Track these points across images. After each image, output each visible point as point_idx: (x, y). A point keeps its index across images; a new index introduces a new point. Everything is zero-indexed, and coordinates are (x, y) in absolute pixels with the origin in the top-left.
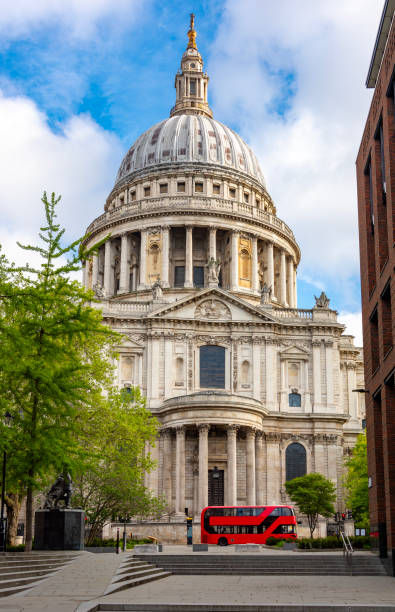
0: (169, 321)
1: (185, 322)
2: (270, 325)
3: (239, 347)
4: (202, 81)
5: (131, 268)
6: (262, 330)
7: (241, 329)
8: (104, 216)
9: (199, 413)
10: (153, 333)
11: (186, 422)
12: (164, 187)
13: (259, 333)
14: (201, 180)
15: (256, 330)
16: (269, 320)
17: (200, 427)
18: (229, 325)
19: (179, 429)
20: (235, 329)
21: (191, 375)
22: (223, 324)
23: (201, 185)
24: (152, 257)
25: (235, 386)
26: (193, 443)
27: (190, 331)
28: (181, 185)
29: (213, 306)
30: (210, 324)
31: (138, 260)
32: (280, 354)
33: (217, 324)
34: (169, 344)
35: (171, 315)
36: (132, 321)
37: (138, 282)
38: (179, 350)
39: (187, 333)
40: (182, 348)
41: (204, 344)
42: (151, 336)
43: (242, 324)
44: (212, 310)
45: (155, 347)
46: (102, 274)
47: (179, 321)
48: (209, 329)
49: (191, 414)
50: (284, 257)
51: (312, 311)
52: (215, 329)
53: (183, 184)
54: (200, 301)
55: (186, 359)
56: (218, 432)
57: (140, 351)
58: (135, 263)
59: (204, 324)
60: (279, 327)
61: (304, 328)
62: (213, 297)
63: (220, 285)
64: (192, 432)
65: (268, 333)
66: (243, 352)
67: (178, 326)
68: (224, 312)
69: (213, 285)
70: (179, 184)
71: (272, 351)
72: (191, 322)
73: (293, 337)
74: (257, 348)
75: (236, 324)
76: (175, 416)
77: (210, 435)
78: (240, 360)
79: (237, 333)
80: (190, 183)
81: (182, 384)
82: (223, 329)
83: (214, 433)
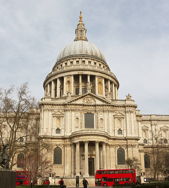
0: (73, 105)
1: (79, 105)
2: (110, 105)
3: (99, 114)
4: (84, 31)
5: (60, 90)
6: (107, 107)
7: (99, 107)
8: (51, 73)
9: (84, 137)
10: (67, 109)
11: (79, 140)
12: (72, 62)
13: (106, 108)
14: (84, 60)
15: (105, 107)
16: (110, 104)
17: (85, 142)
18: (95, 106)
19: (77, 143)
20: (97, 107)
21: (81, 124)
22: (93, 106)
23: (84, 61)
24: (67, 85)
25: (98, 128)
26: (83, 148)
27: (81, 108)
28: (78, 62)
29: (89, 99)
30: (88, 105)
31: (63, 87)
32: (114, 116)
33: (90, 106)
34: (73, 113)
35: (74, 103)
36: (60, 105)
37: (63, 94)
38: (77, 115)
39: (80, 109)
40: (78, 114)
41: (86, 113)
42: (67, 110)
43: (100, 105)
44: (89, 100)
45: (68, 114)
46: (51, 92)
47: (77, 105)
48: (88, 107)
49: (81, 137)
50: (113, 85)
51: (125, 100)
52: (90, 107)
53: (78, 61)
54: (84, 98)
55: (80, 118)
56: (92, 144)
57: (62, 115)
58: (62, 88)
59: (86, 105)
60: (113, 106)
61: (122, 106)
62: (89, 96)
63: (92, 92)
64: (82, 144)
65: (109, 108)
66: (101, 115)
67: (76, 106)
68: (93, 101)
69: (89, 92)
70: (77, 61)
71: (111, 115)
72: (81, 105)
73: (118, 110)
74: (105, 114)
75: (98, 105)
76: (75, 139)
77: (88, 145)
78: (99, 118)
79: (98, 108)
80: (80, 61)
81: (78, 127)
82: (93, 107)
83: (90, 145)
